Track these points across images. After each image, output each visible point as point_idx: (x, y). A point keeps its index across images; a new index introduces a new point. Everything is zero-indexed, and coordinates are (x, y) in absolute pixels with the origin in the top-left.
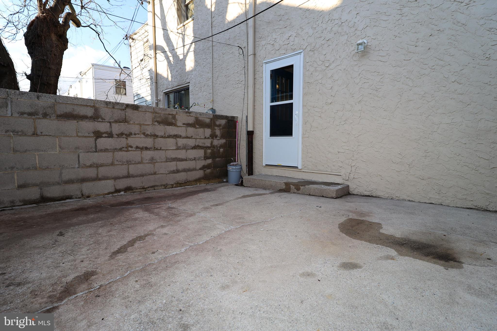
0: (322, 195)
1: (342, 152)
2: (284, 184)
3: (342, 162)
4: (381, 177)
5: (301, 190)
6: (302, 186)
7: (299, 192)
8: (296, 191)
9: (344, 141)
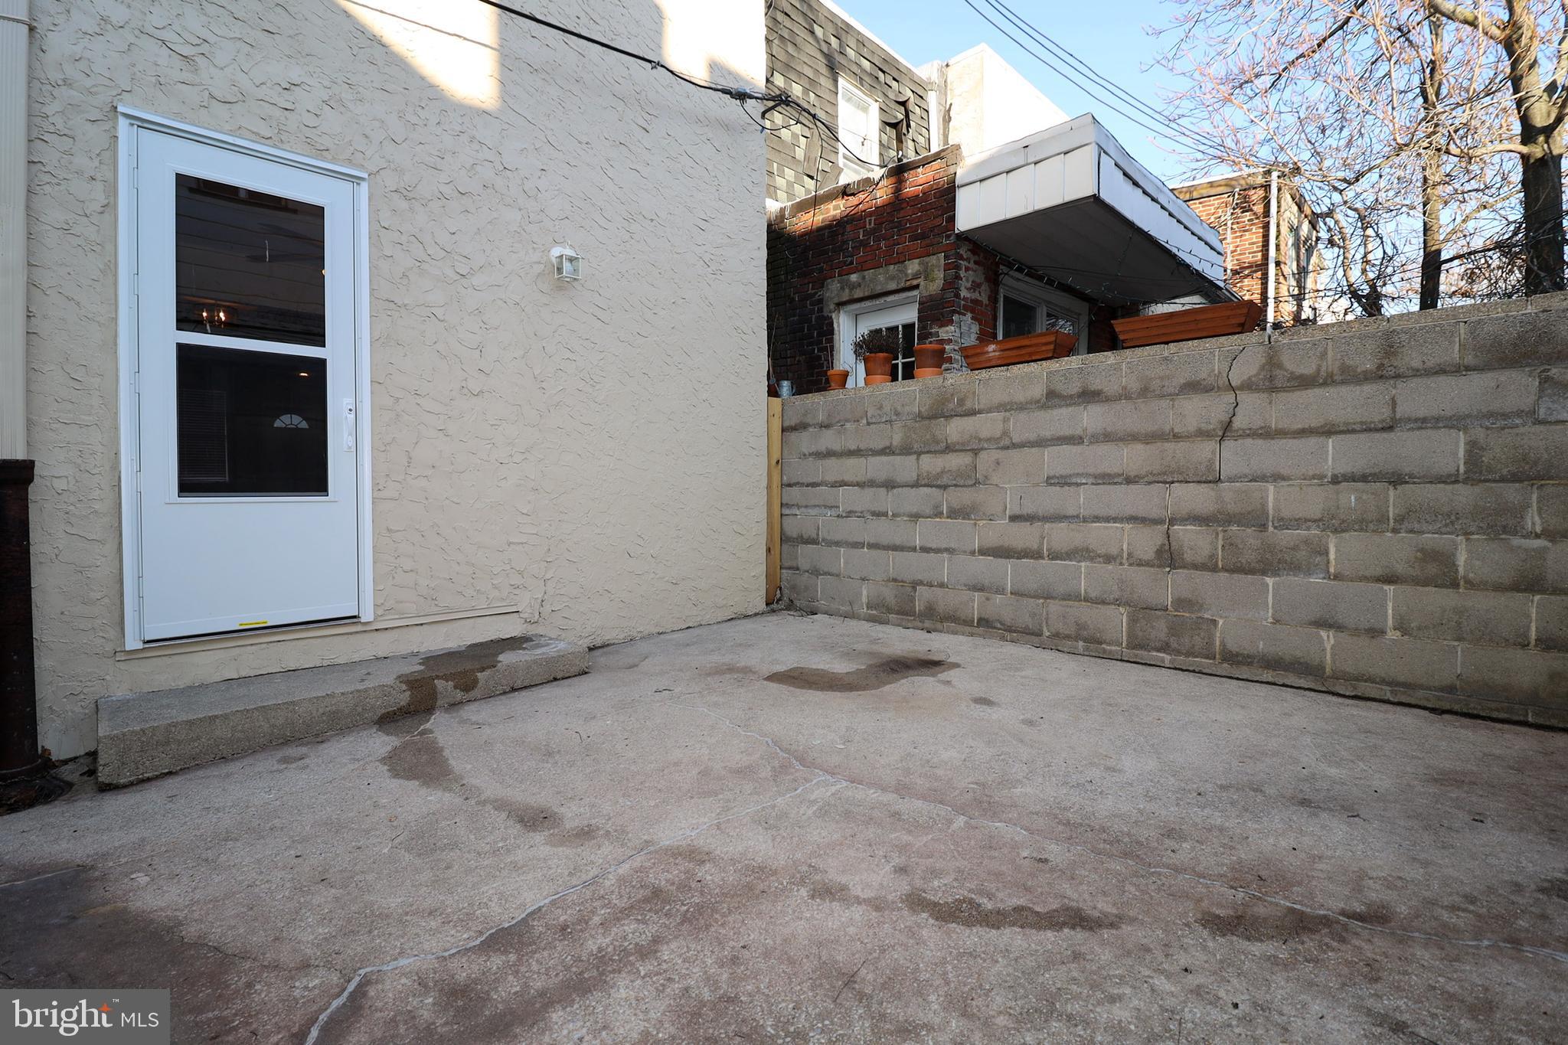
0: (551, 678)
1: (519, 543)
2: (404, 687)
3: (520, 573)
4: (609, 595)
5: (480, 685)
6: (483, 670)
7: (475, 693)
8: (459, 695)
9: (525, 511)
